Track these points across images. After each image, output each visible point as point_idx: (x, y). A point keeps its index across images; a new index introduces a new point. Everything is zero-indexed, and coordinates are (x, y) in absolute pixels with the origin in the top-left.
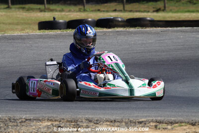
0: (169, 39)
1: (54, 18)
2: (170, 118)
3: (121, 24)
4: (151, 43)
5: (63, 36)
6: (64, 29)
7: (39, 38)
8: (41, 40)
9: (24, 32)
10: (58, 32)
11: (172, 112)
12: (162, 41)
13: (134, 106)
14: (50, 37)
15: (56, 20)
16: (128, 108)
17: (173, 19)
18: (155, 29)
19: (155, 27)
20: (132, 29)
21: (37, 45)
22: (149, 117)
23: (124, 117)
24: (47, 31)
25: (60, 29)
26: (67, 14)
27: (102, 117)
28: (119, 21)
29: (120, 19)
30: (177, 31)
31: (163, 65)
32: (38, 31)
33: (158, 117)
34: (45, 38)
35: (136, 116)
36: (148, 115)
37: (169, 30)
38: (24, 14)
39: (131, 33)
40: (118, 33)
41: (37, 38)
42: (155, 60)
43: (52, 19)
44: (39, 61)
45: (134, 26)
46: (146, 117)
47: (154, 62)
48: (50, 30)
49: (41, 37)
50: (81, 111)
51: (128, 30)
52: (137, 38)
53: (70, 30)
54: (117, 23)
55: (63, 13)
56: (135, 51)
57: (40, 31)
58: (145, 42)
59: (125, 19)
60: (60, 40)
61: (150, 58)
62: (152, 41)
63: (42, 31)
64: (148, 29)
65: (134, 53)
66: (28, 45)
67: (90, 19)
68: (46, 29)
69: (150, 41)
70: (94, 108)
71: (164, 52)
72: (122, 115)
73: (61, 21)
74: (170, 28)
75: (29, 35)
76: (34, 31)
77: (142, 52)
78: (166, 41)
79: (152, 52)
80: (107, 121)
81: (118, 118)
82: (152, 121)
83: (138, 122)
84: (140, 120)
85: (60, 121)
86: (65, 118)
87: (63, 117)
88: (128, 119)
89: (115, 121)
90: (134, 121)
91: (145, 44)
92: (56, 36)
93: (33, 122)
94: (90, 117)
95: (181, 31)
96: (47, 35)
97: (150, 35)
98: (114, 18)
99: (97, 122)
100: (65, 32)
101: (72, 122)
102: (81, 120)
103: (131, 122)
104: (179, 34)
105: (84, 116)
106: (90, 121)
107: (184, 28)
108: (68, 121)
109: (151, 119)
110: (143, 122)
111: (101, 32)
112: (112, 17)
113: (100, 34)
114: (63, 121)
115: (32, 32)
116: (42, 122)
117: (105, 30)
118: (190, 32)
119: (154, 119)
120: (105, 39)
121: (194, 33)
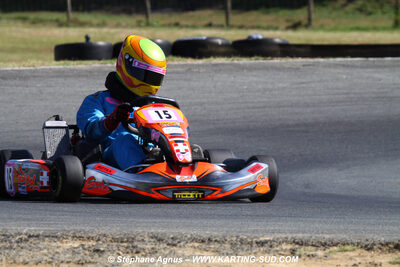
0: (319, 82)
1: (87, 38)
2: (321, 235)
3: (222, 50)
4: (284, 88)
5: (105, 72)
6: (107, 59)
7: (58, 77)
8: (61, 80)
9: (27, 64)
10: (95, 64)
11: (326, 223)
12: (305, 85)
14: (78, 75)
15: (92, 40)
16: (236, 216)
18: (290, 60)
19: (292, 57)
20: (244, 61)
21: (51, 90)
22: (279, 232)
24: (72, 62)
25: (100, 59)
26: (113, 31)
27: (183, 231)
28: (217, 45)
29: (220, 42)
30: (336, 66)
32: (55, 62)
33: (298, 232)
34: (69, 77)
35: (253, 231)
36: (277, 228)
37: (319, 63)
38: (26, 30)
39: (242, 68)
40: (215, 68)
41: (53, 77)
42: (290, 123)
43: (83, 40)
45: (249, 54)
46: (273, 232)
47: (288, 126)
48: (79, 62)
49: (60, 74)
50: (141, 220)
51: (236, 62)
52: (255, 79)
54: (214, 49)
55: (105, 30)
56: (251, 105)
57: (58, 63)
58: (270, 86)
59: (231, 42)
61: (280, 119)
62: (285, 85)
63: (62, 62)
64: (277, 61)
65: (249, 108)
66: (34, 90)
67: (160, 41)
68: (70, 59)
69: (280, 85)
70: (167, 216)
71: (308, 106)
73: (101, 43)
74: (321, 60)
75: (36, 71)
76: (46, 63)
77: (264, 107)
78: (313, 85)
79: (284, 106)
80: (194, 240)
81: (216, 234)
82: (286, 241)
83: (257, 243)
84: (262, 239)
85: (99, 240)
86: (108, 233)
87: (103, 232)
88: (237, 237)
89: (210, 240)
90: (249, 240)
91: (271, 90)
92: (90, 72)
93: (44, 241)
94: (160, 231)
95: (344, 66)
96: (72, 70)
97: (281, 73)
98: (208, 39)
99: (174, 242)
100: (109, 65)
101: (122, 242)
102: (141, 238)
103: (242, 241)
104: (338, 71)
105: (147, 230)
106: (160, 240)
107: (349, 59)
108: (114, 240)
109: (284, 236)
110: (266, 242)
111: (182, 66)
112: (204, 38)
113: (179, 69)
114: (104, 239)
115: (43, 65)
116: (62, 242)
117: (190, 61)
118: (362, 67)
119: (290, 236)
120: (189, 80)
121: (369, 70)
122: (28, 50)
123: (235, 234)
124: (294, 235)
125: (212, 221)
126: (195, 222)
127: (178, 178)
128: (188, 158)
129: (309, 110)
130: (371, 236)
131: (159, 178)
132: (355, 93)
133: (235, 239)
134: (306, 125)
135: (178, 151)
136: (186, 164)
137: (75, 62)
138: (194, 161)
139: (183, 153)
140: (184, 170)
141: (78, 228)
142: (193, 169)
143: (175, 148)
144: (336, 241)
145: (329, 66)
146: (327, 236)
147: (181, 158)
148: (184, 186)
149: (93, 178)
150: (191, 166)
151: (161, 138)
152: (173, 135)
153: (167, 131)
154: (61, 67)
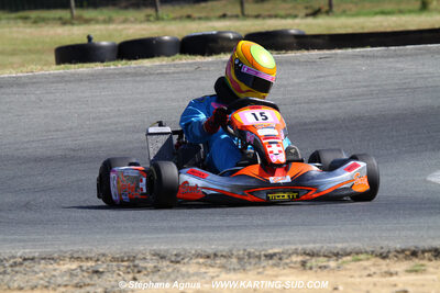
0: (338, 75)
1: (89, 38)
2: (333, 245)
4: (299, 84)
5: (108, 75)
6: (110, 60)
7: (58, 82)
8: (61, 86)
9: (25, 70)
10: (97, 67)
11: (340, 231)
12: (322, 79)
13: (260, 222)
14: (80, 79)
15: (95, 41)
16: (244, 227)
17: (350, 31)
18: (306, 53)
19: (307, 49)
21: (52, 97)
22: (289, 243)
23: (234, 245)
24: (73, 66)
25: (102, 62)
26: (120, 27)
27: (187, 247)
28: (229, 39)
29: (231, 36)
30: (355, 57)
31: (325, 129)
32: (54, 67)
33: (308, 243)
34: (70, 82)
35: (261, 244)
36: (287, 238)
37: (336, 54)
38: (28, 30)
41: (53, 83)
42: (307, 121)
43: (85, 41)
44: (57, 130)
46: (283, 243)
47: (305, 124)
48: (80, 65)
49: (60, 79)
50: (144, 236)
53: (124, 62)
54: (225, 44)
55: (112, 27)
57: (58, 67)
58: (286, 83)
59: (242, 35)
60: (101, 85)
61: (296, 117)
62: (301, 80)
63: (62, 66)
64: (291, 55)
66: (33, 98)
67: (166, 38)
68: (70, 62)
69: (296, 81)
70: (172, 229)
71: (326, 102)
72: (232, 242)
73: (104, 43)
74: (339, 51)
75: (35, 77)
76: (45, 68)
78: (331, 79)
79: (300, 103)
80: (198, 256)
81: (222, 248)
82: (296, 252)
83: (266, 256)
84: (271, 251)
85: (98, 260)
86: (107, 252)
87: (102, 251)
88: (245, 250)
89: (215, 255)
90: (257, 253)
91: (285, 86)
92: (92, 75)
93: (39, 263)
94: (163, 247)
95: (363, 56)
96: (73, 75)
97: (297, 68)
98: (219, 32)
99: (177, 259)
100: (112, 67)
101: (123, 261)
102: (142, 256)
103: (249, 255)
104: (358, 62)
105: (149, 248)
106: (163, 258)
107: (369, 49)
108: (114, 259)
109: (293, 247)
110: (275, 254)
111: (191, 64)
112: (214, 32)
113: (188, 68)
114: (103, 259)
115: (42, 69)
116: (59, 264)
117: (199, 59)
118: (382, 57)
119: (300, 247)
120: (198, 79)
121: (391, 60)
122: (30, 51)
123: (242, 248)
124: (305, 246)
125: (218, 235)
126: (200, 235)
127: (272, 180)
128: (282, 158)
129: (327, 106)
130: (386, 242)
131: (252, 181)
132: (376, 86)
133: (241, 252)
134: (324, 122)
135: (271, 152)
136: (279, 165)
137: (76, 66)
138: (288, 162)
139: (277, 154)
140: (278, 171)
141: (75, 248)
142: (287, 169)
143: (269, 150)
144: (348, 250)
145: (348, 57)
146: (340, 246)
147: (274, 159)
148: (278, 187)
149: (186, 182)
150: (285, 167)
151: (255, 140)
152: (267, 137)
153: (261, 132)
154: (61, 71)
